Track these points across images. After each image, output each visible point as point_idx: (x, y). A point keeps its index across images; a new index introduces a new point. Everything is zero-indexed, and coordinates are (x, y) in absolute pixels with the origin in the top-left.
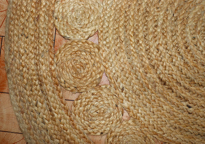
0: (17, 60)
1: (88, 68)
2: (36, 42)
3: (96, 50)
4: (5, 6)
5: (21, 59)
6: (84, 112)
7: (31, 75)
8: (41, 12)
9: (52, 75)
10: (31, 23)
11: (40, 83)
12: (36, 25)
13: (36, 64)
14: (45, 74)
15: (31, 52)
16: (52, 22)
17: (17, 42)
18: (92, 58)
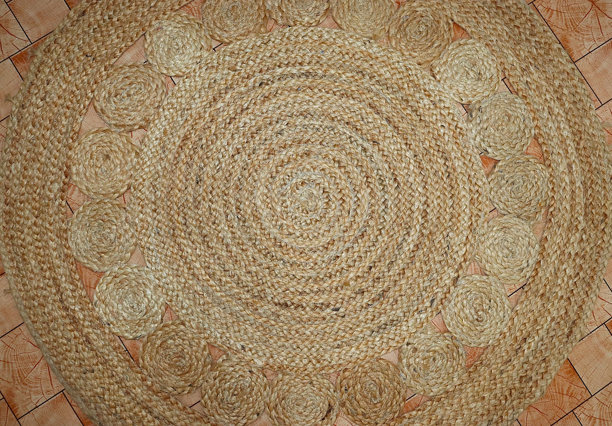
0: (102, 405)
1: (188, 353)
2: (107, 369)
3: (182, 327)
4: (37, 353)
5: (105, 401)
6: (221, 405)
7: (131, 410)
8: (86, 330)
9: (154, 391)
10: (84, 351)
11: (147, 411)
12: (92, 350)
13: (127, 393)
14: (145, 396)
15: (110, 384)
16: (107, 331)
17: (86, 385)
18: (183, 340)
